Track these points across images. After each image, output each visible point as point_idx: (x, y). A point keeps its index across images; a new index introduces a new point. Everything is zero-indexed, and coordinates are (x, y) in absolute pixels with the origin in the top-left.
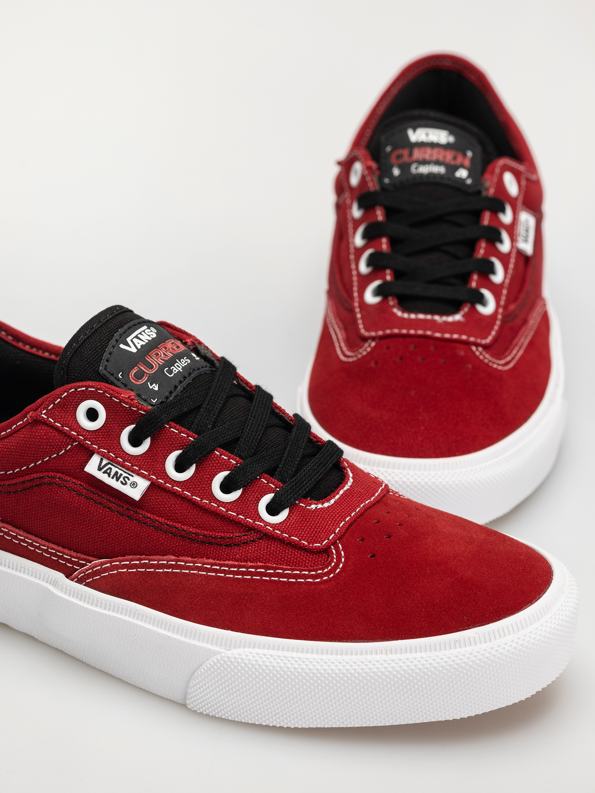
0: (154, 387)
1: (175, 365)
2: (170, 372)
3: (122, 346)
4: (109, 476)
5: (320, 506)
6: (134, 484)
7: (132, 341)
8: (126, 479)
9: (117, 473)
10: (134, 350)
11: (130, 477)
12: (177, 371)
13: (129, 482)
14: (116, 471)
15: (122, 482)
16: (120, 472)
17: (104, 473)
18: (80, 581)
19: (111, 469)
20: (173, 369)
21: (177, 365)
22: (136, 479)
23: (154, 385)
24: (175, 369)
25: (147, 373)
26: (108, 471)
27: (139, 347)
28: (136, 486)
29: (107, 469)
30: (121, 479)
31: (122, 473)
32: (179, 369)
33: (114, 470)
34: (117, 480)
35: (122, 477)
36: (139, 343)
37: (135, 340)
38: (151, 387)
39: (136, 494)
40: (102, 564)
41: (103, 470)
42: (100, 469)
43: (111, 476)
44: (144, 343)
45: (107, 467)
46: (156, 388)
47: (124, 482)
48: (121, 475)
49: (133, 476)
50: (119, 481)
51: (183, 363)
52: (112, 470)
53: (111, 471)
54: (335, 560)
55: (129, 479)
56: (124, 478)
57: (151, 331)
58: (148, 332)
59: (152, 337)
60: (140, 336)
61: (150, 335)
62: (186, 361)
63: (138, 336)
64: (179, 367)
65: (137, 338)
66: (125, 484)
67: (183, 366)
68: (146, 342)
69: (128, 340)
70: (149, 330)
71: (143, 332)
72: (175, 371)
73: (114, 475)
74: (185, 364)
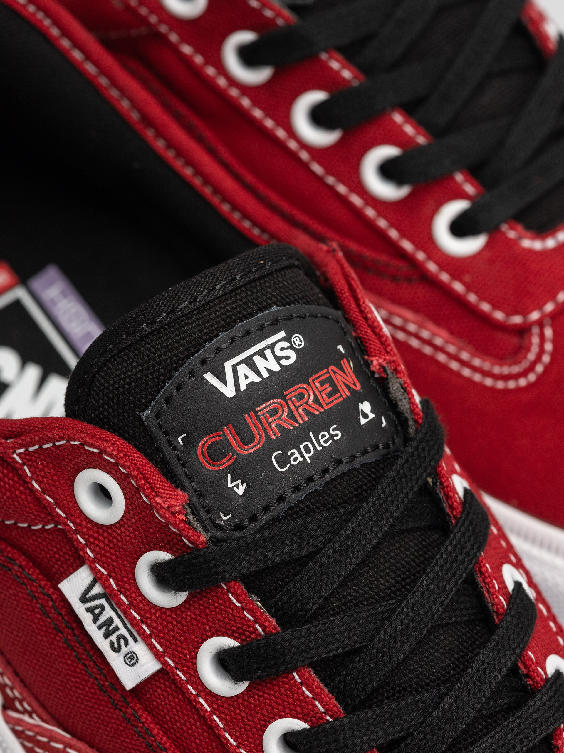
0: (237, 486)
1: (302, 447)
2: (283, 460)
3: (209, 377)
4: (95, 620)
6: (131, 658)
7: (234, 369)
8: (122, 642)
9: (110, 621)
10: (229, 391)
11: (130, 640)
12: (300, 459)
13: (124, 650)
14: (111, 618)
15: (112, 644)
16: (117, 622)
17: (89, 610)
19: (103, 608)
20: (293, 454)
21: (306, 447)
22: (140, 648)
23: (239, 482)
24: (297, 455)
25: (235, 451)
26: (97, 611)
27: (243, 387)
28: (134, 664)
29: (96, 607)
30: (113, 638)
31: (120, 625)
32: (307, 456)
33: (109, 613)
34: (107, 635)
35: (118, 633)
36: (247, 377)
37: (243, 369)
38: (230, 485)
39: (129, 677)
40: (53, 738)
41: (88, 605)
42: (84, 599)
43: (99, 623)
44: (257, 379)
45: (97, 602)
46: (240, 491)
47: (116, 645)
48: (117, 629)
49: (136, 641)
50: (109, 639)
51: (322, 441)
52: (104, 613)
53: (101, 613)
55: (126, 644)
56: (119, 638)
57: (291, 347)
58: (282, 349)
59: (284, 362)
60: (257, 360)
61: (282, 358)
62: (332, 436)
63: (254, 358)
64: (308, 451)
65: (249, 362)
66: (117, 650)
67: (320, 449)
68: (266, 375)
69: (228, 366)
70: (286, 344)
71: (272, 347)
72: (295, 460)
73: (105, 622)
74: (325, 442)
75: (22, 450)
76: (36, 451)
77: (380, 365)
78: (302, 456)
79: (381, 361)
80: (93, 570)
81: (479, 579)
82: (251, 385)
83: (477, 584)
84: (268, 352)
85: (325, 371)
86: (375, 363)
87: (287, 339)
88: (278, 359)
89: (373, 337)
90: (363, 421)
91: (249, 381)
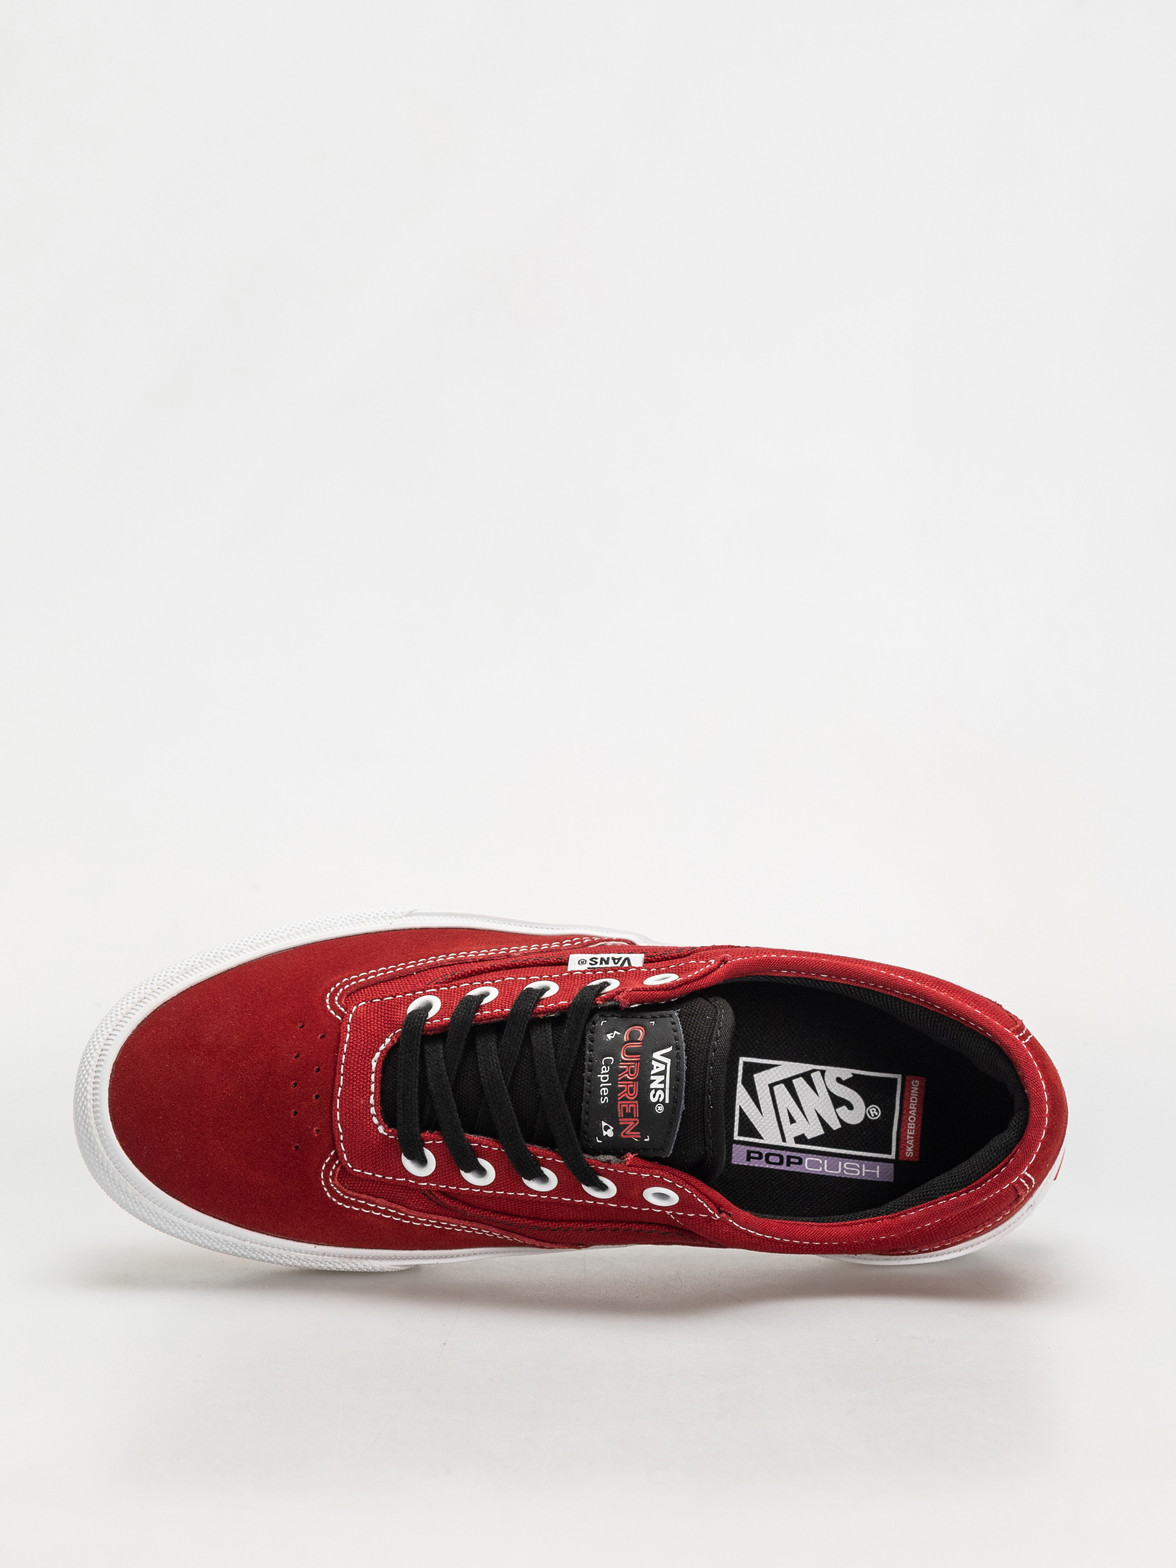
0: (612, 1036)
2: (607, 1063)
3: (669, 1049)
4: (614, 958)
5: (382, 1047)
6: (583, 962)
7: (666, 1064)
8: (593, 963)
10: (657, 1055)
11: (591, 966)
12: (603, 1072)
13: (589, 962)
14: (608, 964)
15: (596, 959)
16: (604, 966)
17: (621, 958)
19: (615, 963)
22: (584, 967)
24: (606, 1071)
26: (617, 960)
27: (653, 1063)
28: (579, 962)
31: (601, 966)
32: (602, 1076)
33: (611, 965)
34: (602, 958)
35: (599, 963)
36: (657, 1067)
37: (662, 1068)
38: (615, 1032)
39: (575, 957)
41: (623, 959)
42: (627, 959)
44: (653, 1072)
45: (620, 963)
46: (609, 1036)
47: (594, 960)
49: (588, 967)
50: (600, 959)
51: (604, 1089)
54: (337, 1003)
55: (590, 964)
56: (596, 963)
57: (658, 1102)
58: (660, 1096)
59: (653, 1092)
60: (662, 1078)
61: (656, 1092)
62: (604, 1096)
63: (664, 1076)
64: (605, 1078)
65: (663, 1073)
66: (591, 960)
67: (601, 1086)
68: (652, 1078)
69: (668, 1061)
70: (661, 1100)
71: (664, 1090)
72: (604, 1069)
73: (609, 961)
74: (603, 1091)
78: (604, 1074)
79: (629, 1158)
82: (652, 1068)
84: (662, 1086)
85: (638, 1116)
86: (631, 1155)
87: (663, 1102)
88: (656, 1090)
90: (604, 1124)
91: (655, 1068)
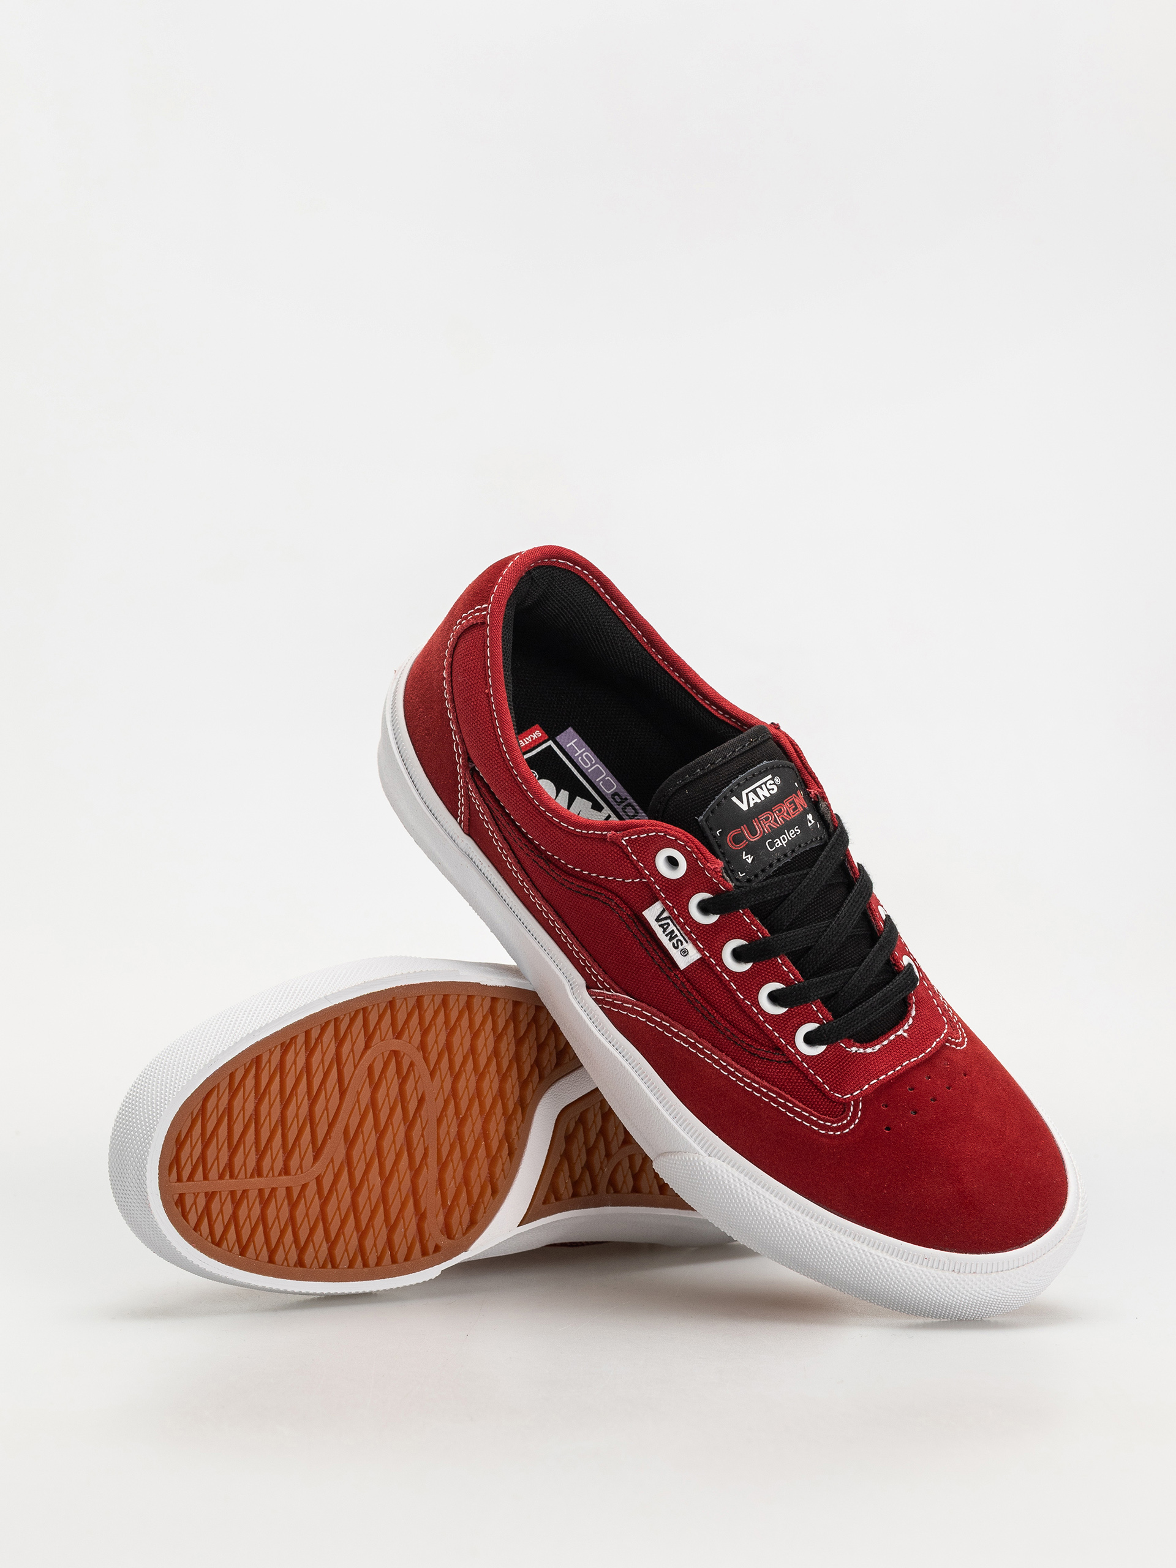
0: (748, 858)
1: (781, 838)
2: (772, 845)
3: (734, 799)
4: (664, 932)
5: (861, 1050)
6: (685, 952)
7: (747, 794)
8: (679, 943)
9: (673, 931)
10: (744, 807)
11: (684, 942)
12: (780, 844)
13: (681, 947)
14: (673, 930)
15: (673, 944)
16: (677, 932)
17: (660, 926)
18: (597, 1001)
19: (668, 924)
20: (777, 841)
21: (783, 838)
22: (689, 947)
23: (749, 856)
24: (779, 842)
25: (747, 840)
26: (665, 927)
27: (752, 805)
28: (686, 955)
29: (665, 924)
30: (675, 941)
31: (679, 934)
32: (784, 842)
33: (672, 927)
34: (670, 940)
35: (677, 938)
36: (753, 800)
37: (752, 795)
38: (744, 858)
39: (683, 963)
40: (625, 1001)
41: (660, 923)
42: (658, 920)
43: (666, 933)
44: (759, 801)
45: (665, 922)
46: (750, 861)
47: (676, 945)
48: (676, 936)
49: (687, 942)
50: (672, 942)
51: (791, 835)
52: (669, 927)
53: (667, 927)
54: (849, 1118)
55: (682, 944)
56: (677, 941)
57: (774, 784)
58: (770, 784)
59: (771, 792)
60: (758, 790)
61: (770, 790)
62: (796, 832)
63: (757, 789)
64: (784, 840)
65: (754, 791)
66: (676, 948)
67: (790, 839)
68: (763, 799)
69: (744, 793)
70: (772, 782)
71: (765, 783)
72: (778, 844)
73: (670, 932)
74: (793, 835)
75: (627, 838)
76: (636, 839)
77: (815, 794)
78: (782, 843)
79: (816, 792)
80: (664, 904)
81: (869, 913)
82: (756, 804)
83: (868, 915)
84: (763, 786)
85: (791, 797)
86: (812, 793)
87: (772, 779)
88: (769, 790)
89: (809, 776)
90: (810, 825)
91: (754, 801)
